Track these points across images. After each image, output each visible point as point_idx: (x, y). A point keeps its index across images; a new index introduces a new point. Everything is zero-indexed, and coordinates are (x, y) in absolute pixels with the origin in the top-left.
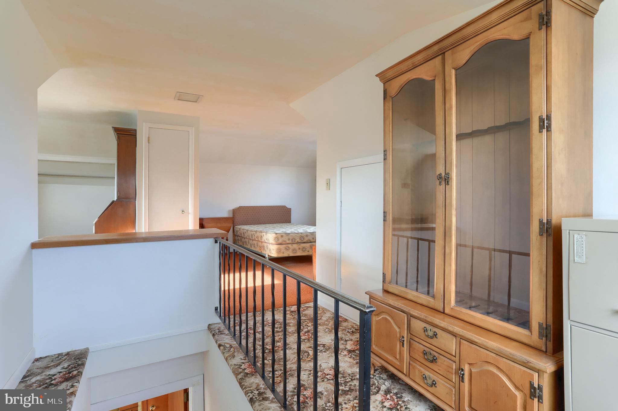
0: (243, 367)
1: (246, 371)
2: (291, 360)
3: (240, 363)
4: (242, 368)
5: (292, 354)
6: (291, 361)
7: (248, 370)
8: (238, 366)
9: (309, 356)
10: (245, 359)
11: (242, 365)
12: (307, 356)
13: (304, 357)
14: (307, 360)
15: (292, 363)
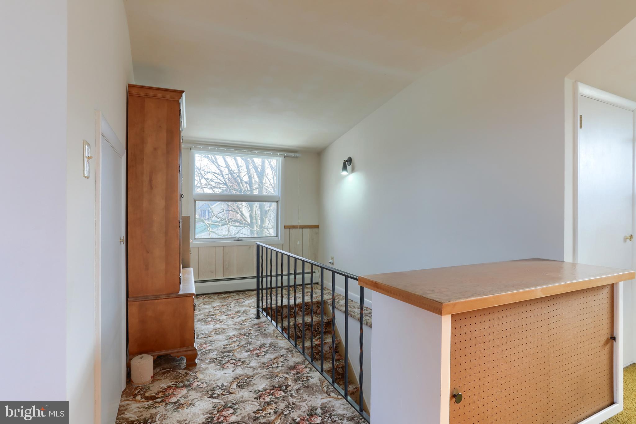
0: (308, 370)
1: (304, 366)
2: (260, 377)
3: (311, 373)
4: (308, 368)
5: (256, 384)
6: (260, 375)
7: (302, 367)
8: (312, 370)
9: (238, 381)
10: (307, 377)
11: (309, 371)
12: (241, 381)
13: (245, 380)
14: (243, 377)
15: (259, 374)
